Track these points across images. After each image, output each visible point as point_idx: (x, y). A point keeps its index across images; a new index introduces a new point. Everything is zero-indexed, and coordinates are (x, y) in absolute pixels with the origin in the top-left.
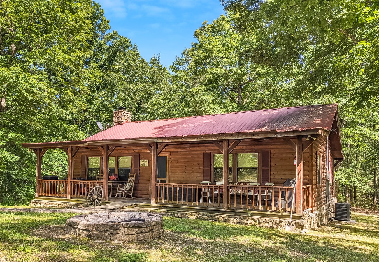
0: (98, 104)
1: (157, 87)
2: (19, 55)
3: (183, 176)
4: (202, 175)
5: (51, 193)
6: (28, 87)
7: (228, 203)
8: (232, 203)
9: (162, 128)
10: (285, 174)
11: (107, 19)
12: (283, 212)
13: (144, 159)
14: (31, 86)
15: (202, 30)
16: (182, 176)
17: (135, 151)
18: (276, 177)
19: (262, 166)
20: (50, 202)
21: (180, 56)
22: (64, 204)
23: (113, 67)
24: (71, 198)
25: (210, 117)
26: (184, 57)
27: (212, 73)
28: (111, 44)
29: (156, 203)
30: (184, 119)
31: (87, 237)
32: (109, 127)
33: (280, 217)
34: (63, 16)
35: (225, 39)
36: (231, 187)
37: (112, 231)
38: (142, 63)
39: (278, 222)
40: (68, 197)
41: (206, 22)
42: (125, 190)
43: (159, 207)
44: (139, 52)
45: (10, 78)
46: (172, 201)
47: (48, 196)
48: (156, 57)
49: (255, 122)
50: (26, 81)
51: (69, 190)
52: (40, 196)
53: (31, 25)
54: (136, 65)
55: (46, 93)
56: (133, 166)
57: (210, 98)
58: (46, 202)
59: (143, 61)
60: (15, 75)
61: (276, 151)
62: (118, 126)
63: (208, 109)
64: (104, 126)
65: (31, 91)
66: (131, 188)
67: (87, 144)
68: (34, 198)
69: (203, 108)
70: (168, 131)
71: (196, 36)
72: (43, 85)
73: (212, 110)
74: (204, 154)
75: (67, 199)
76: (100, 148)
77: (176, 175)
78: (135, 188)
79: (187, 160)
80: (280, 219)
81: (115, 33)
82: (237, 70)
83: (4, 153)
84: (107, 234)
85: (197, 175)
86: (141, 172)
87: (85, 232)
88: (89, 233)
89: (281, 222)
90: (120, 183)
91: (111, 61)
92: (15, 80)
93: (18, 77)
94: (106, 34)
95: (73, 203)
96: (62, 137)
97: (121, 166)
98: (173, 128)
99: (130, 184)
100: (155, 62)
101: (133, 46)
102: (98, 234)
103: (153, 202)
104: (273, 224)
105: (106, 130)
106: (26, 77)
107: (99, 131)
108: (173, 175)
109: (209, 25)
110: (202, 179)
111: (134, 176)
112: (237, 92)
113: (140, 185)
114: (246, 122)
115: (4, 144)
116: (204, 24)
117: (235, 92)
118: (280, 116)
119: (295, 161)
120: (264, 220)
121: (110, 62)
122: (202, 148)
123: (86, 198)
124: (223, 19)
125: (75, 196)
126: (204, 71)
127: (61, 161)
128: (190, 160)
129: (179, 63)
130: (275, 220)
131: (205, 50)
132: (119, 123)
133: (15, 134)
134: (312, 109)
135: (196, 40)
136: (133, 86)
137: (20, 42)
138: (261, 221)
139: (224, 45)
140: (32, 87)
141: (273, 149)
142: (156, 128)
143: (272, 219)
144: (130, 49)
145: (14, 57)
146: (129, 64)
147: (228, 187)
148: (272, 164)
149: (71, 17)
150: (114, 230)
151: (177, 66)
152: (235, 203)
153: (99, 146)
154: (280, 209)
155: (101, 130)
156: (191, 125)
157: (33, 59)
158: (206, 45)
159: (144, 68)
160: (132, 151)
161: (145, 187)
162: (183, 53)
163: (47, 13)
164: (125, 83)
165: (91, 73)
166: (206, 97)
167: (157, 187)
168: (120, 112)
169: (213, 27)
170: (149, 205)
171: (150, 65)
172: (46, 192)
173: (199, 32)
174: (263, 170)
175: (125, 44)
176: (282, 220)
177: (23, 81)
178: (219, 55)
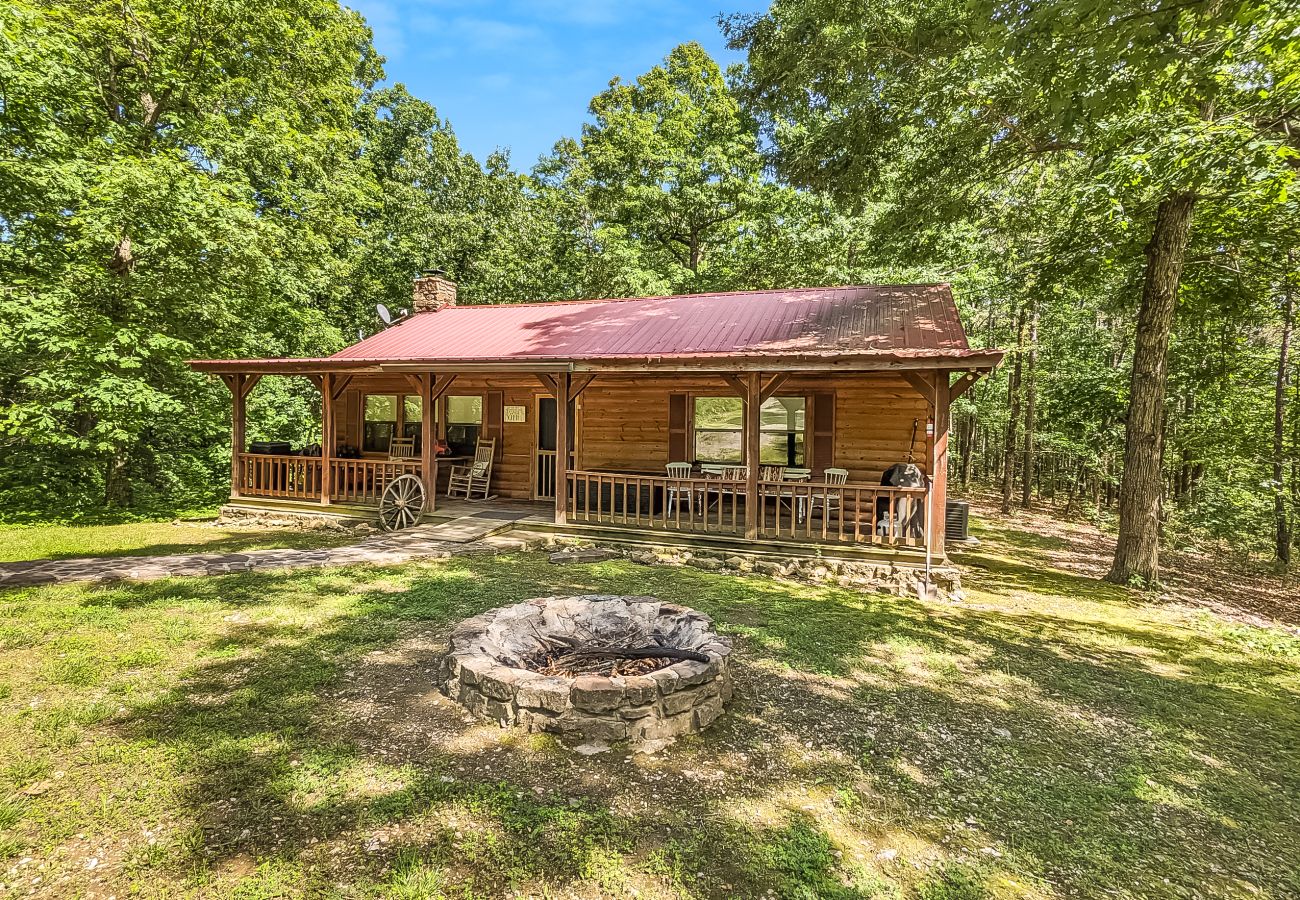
0: (359, 257)
1: (503, 222)
2: (167, 123)
3: (617, 447)
4: (666, 447)
5: (275, 488)
6: (205, 215)
7: (759, 525)
8: (771, 525)
9: (545, 326)
10: (870, 449)
11: (380, 55)
12: (897, 548)
13: (515, 403)
14: (211, 211)
15: (610, 98)
16: (614, 450)
17: (490, 382)
18: (849, 454)
19: (816, 428)
20: (274, 513)
21: (548, 154)
22: (315, 519)
23: (396, 169)
24: (332, 502)
25: (658, 303)
26: (557, 157)
27: (638, 197)
28: (391, 116)
29: (568, 521)
30: (593, 305)
31: (546, 731)
32: (407, 318)
33: (890, 558)
34: (292, 33)
35: (669, 121)
36: (766, 486)
37: (628, 709)
38: (468, 165)
39: (888, 573)
40: (325, 502)
41: (617, 79)
42: (473, 481)
43: (579, 531)
44: (457, 138)
45: (150, 188)
46: (611, 517)
47: (268, 497)
48: (501, 152)
49: (776, 320)
50: (194, 196)
51: (326, 484)
52: (243, 495)
53: (204, 47)
54: (457, 170)
55: (255, 236)
56: (486, 419)
57: (634, 254)
58: (263, 512)
59: (468, 160)
60: (165, 179)
61: (850, 394)
62: (427, 316)
63: (631, 279)
64: (395, 316)
65: (213, 226)
66: (485, 475)
67: (379, 369)
68: (229, 501)
69: (619, 278)
70: (561, 334)
71: (593, 109)
72: (243, 212)
73: (641, 283)
74: (673, 398)
75: (323, 504)
76: (411, 379)
77: (598, 446)
78: (495, 474)
79: (626, 410)
80: (891, 564)
81: (400, 88)
82: (696, 195)
83: (141, 391)
84: (613, 721)
85: (651, 446)
86: (508, 437)
87: (539, 718)
88: (553, 720)
89: (895, 571)
90: (454, 462)
91: (391, 157)
92: (164, 193)
93: (172, 187)
94: (375, 90)
95: (341, 517)
96: (271, 334)
97: (453, 419)
98: (575, 329)
99: (480, 467)
100: (498, 163)
101: (443, 126)
102: (585, 725)
103: (561, 520)
104: (875, 576)
105: (398, 323)
106: (197, 187)
107: (376, 328)
108: (591, 446)
109: (626, 85)
110: (666, 455)
111: (490, 446)
112: (688, 244)
113: (504, 467)
114: (756, 317)
115: (139, 365)
116: (612, 84)
117: (683, 242)
118: (832, 308)
119: (930, 426)
120: (855, 568)
121: (388, 158)
122: (666, 381)
123: (376, 503)
124: (660, 75)
125: (344, 497)
126: (619, 193)
127: (274, 393)
128: (634, 409)
129: (545, 170)
130: (880, 566)
131: (620, 145)
132: (429, 309)
133: (169, 339)
134: (897, 294)
135: (592, 120)
136: (447, 218)
137: (168, 92)
138: (845, 569)
139: (664, 133)
140: (216, 214)
141: (842, 391)
142: (528, 326)
143: (873, 565)
144: (434, 129)
145: (154, 130)
146: (438, 166)
147: (760, 485)
148: (840, 424)
149: (314, 37)
150: (633, 706)
151: (541, 176)
152: (778, 526)
153: (408, 374)
154: (892, 540)
155: (386, 324)
156: (619, 323)
157: (212, 141)
158: (624, 132)
159: (475, 175)
160: (483, 384)
161: (518, 472)
162: (556, 147)
163: (250, 19)
164: (428, 208)
165: (355, 185)
166: (625, 253)
167: (570, 482)
168: (433, 282)
169: (635, 93)
170: (551, 524)
171: (487, 172)
172: (262, 486)
173: (600, 102)
174: (817, 439)
175: (426, 119)
176: (898, 568)
177: (187, 195)
178: (655, 157)
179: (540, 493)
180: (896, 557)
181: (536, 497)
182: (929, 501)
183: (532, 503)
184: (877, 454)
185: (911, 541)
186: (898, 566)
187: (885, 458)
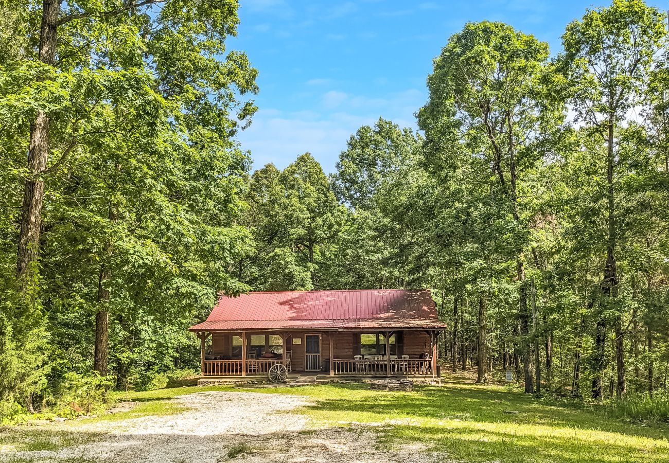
4: (352, 351)
5: (221, 372)
10: (414, 349)
13: (297, 337)
18: (408, 351)
19: (398, 343)
24: (246, 375)
33: (424, 377)
43: (338, 377)
47: (218, 375)
51: (244, 369)
61: (407, 333)
75: (243, 376)
79: (337, 339)
86: (294, 350)
103: (332, 374)
110: (352, 353)
128: (340, 338)
141: (405, 332)
148: (405, 342)
167: (334, 363)
170: (329, 376)
172: (215, 372)
174: (399, 346)
179: (307, 369)
180: (426, 377)
181: (306, 370)
182: (432, 362)
183: (305, 372)
184: (416, 350)
185: (429, 373)
186: (426, 379)
187: (418, 351)
